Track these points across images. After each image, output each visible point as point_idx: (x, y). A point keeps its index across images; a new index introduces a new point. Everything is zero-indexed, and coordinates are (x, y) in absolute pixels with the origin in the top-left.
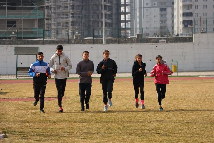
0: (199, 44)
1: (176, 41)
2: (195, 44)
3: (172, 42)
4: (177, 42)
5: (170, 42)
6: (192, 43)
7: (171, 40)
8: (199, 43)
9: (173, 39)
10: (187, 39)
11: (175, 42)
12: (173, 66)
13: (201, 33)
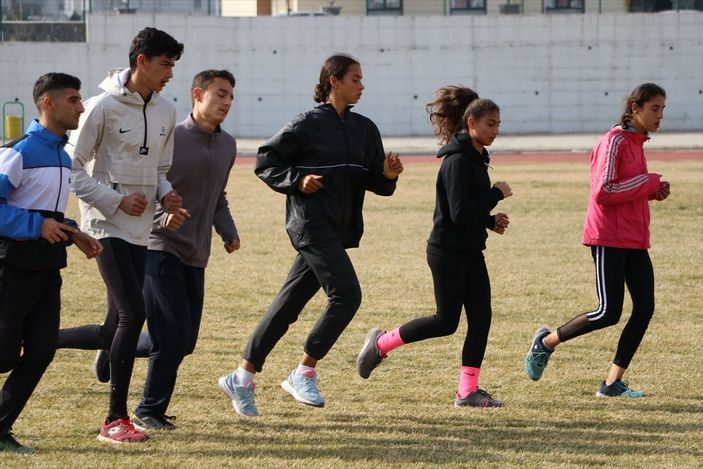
0: (105, 47)
1: (38, 38)
2: (91, 47)
3: (24, 39)
4: (43, 39)
5: (17, 40)
6: (81, 44)
7: (21, 34)
8: (106, 45)
9: (28, 30)
10: (76, 29)
11: (34, 39)
12: (7, 118)
13: (122, 11)
